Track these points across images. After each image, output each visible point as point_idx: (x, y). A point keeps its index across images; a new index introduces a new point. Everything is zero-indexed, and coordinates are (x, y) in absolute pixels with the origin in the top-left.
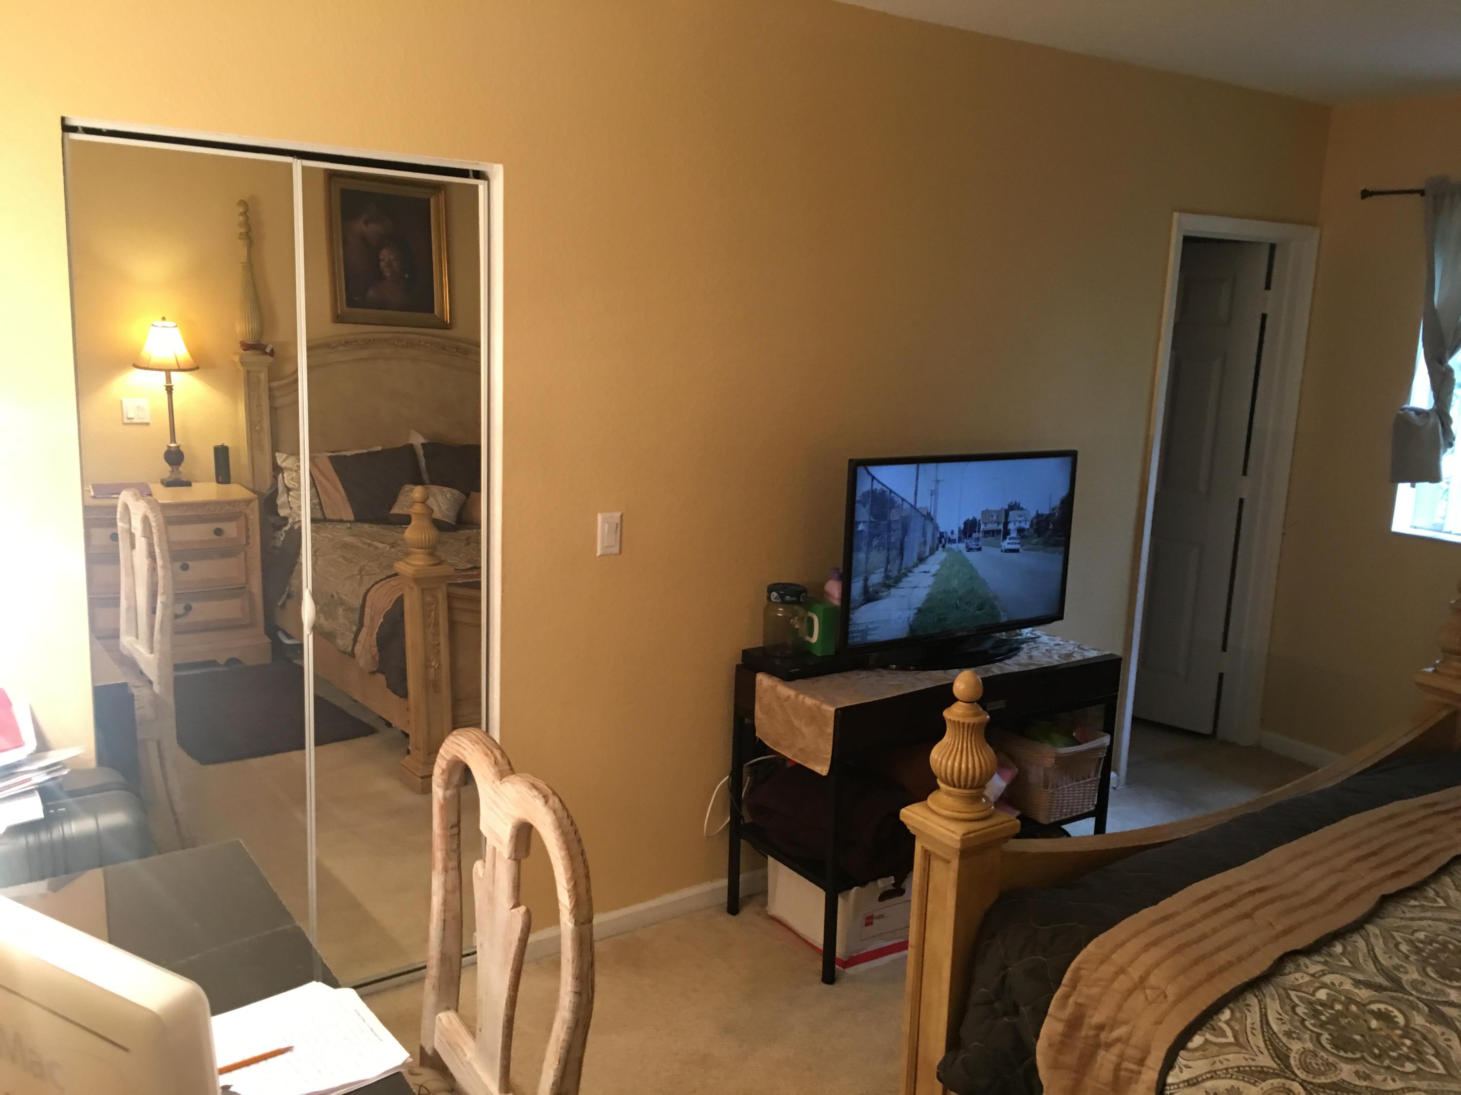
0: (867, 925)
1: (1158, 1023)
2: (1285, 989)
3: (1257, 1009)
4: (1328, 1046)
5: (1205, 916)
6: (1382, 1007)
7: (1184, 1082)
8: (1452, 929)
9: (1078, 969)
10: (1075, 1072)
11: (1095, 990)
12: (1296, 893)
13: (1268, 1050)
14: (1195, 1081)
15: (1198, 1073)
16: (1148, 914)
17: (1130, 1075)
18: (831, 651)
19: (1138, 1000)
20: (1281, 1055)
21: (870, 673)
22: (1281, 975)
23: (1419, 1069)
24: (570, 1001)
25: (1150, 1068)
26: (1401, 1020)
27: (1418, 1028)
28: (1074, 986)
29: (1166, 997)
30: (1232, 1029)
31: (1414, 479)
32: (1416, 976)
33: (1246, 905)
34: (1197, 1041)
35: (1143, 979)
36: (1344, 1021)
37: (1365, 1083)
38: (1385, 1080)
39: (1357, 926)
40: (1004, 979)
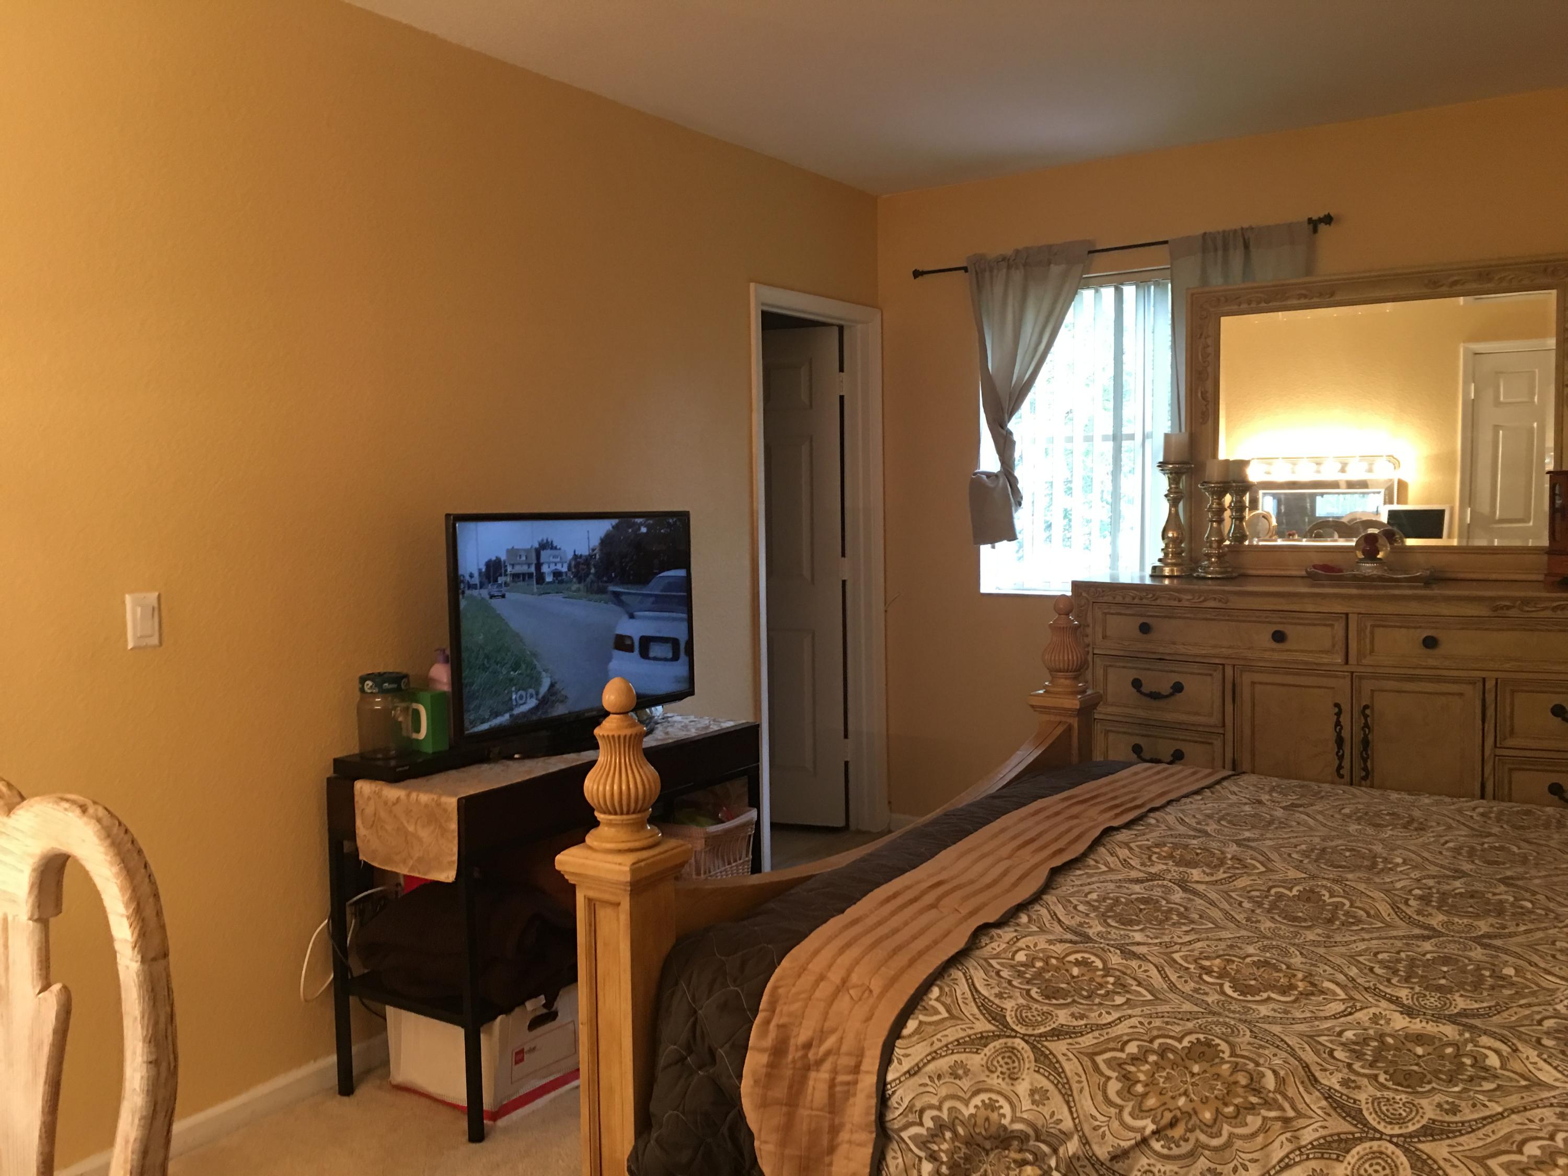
0: (517, 1063)
1: (868, 1019)
2: (986, 960)
3: (964, 980)
4: (1040, 999)
5: (893, 913)
6: (1078, 956)
7: (905, 1074)
8: (1120, 887)
9: (775, 988)
10: (786, 1105)
11: (796, 1006)
12: (972, 882)
13: (983, 1015)
14: (916, 1069)
15: (916, 1061)
16: (835, 923)
17: (846, 1088)
18: (444, 746)
19: (843, 1003)
20: (997, 1017)
21: (492, 765)
22: (978, 948)
23: (1128, 999)
24: (142, 1077)
25: (867, 1072)
26: (1099, 964)
27: (1116, 967)
28: (772, 1009)
29: (871, 991)
30: (943, 1004)
31: (992, 540)
32: (1100, 928)
33: (929, 898)
34: (912, 1025)
35: (844, 981)
36: (1047, 976)
37: (1082, 1022)
38: (1100, 1015)
39: (1036, 898)
40: (695, 1024)
